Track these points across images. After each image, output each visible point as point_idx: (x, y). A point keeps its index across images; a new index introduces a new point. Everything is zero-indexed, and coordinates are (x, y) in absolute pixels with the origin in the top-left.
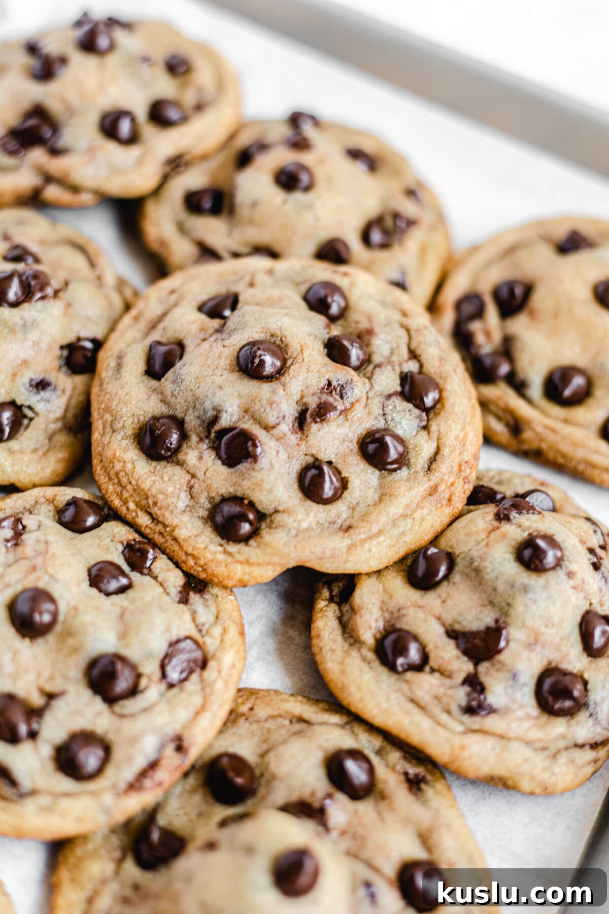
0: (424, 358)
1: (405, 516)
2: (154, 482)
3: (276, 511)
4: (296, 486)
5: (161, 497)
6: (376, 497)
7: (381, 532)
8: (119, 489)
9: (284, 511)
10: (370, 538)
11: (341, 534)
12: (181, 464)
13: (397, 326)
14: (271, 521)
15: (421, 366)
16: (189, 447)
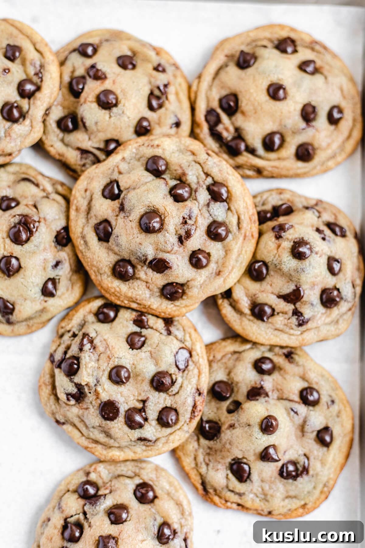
0: (212, 175)
1: (239, 255)
2: (132, 292)
3: (188, 281)
4: (190, 267)
5: (138, 297)
6: (224, 253)
7: (233, 268)
8: (117, 298)
9: (191, 280)
10: (230, 273)
11: (218, 277)
12: (139, 279)
13: (193, 163)
14: (188, 286)
15: (213, 178)
16: (139, 271)
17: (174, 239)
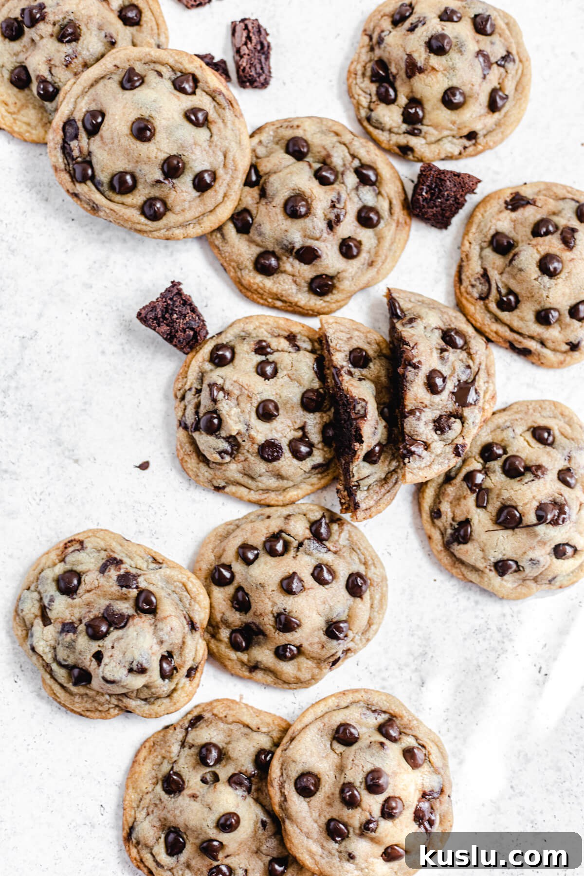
0: (360, 156)
1: (392, 243)
2: (277, 287)
3: (339, 273)
4: (341, 257)
5: (284, 292)
6: (376, 242)
7: (386, 257)
8: (260, 296)
9: (342, 271)
10: (383, 263)
11: (370, 268)
12: (285, 272)
13: (338, 144)
14: (338, 278)
15: (360, 160)
16: (284, 263)
17: (322, 225)
